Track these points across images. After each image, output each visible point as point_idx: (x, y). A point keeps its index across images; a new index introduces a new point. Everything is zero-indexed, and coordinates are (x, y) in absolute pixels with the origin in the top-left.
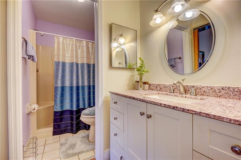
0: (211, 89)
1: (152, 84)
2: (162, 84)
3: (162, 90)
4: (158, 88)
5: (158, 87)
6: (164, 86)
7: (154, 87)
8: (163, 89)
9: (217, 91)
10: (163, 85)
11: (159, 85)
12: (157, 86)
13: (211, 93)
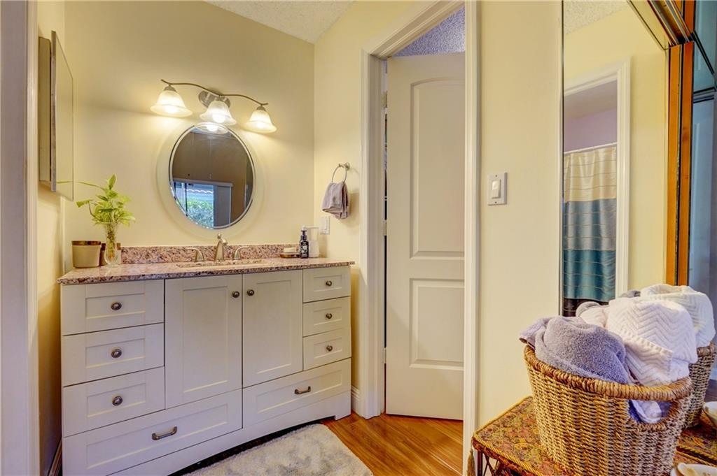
0: (252, 249)
1: (130, 248)
2: (165, 248)
3: (166, 259)
4: (154, 257)
5: (153, 254)
6: (170, 252)
7: (139, 257)
8: (168, 257)
9: (258, 251)
10: (169, 250)
11: (155, 250)
12: (150, 252)
13: (251, 254)
